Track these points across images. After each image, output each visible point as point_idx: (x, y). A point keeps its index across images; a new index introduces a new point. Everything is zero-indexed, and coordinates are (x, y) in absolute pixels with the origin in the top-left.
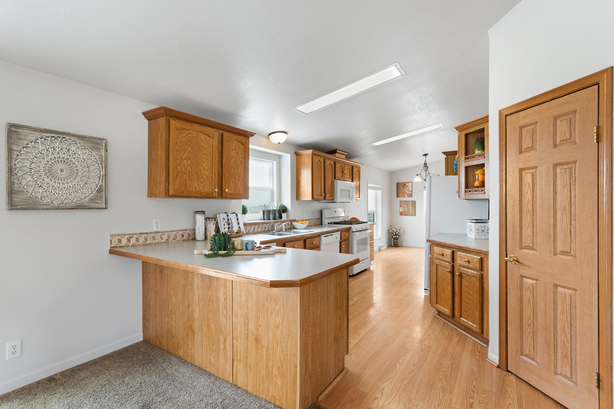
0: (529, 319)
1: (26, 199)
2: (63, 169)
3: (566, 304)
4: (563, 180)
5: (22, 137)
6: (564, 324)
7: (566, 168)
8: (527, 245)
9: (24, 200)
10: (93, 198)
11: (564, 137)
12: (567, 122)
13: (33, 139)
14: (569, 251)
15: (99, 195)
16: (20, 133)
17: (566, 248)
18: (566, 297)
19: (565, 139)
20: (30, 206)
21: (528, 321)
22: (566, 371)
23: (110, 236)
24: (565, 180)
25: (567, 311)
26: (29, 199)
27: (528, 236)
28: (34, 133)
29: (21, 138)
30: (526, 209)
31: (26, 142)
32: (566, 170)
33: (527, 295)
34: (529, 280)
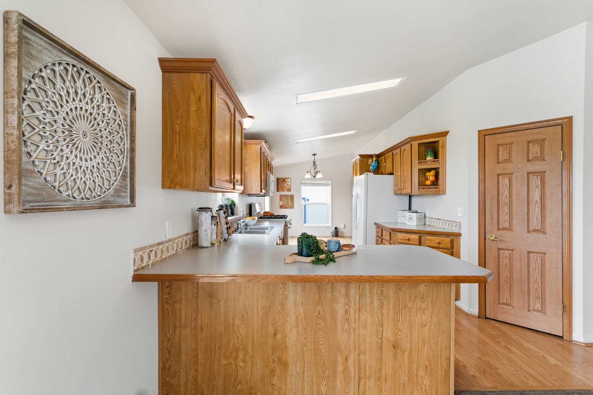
0: (506, 278)
1: (38, 189)
2: (86, 131)
3: (538, 263)
4: (536, 183)
5: (34, 53)
6: (536, 277)
7: (538, 176)
8: (505, 227)
9: (34, 191)
10: (118, 187)
11: (536, 155)
12: (538, 146)
13: (49, 61)
14: (540, 229)
15: (123, 183)
16: (30, 42)
17: (538, 227)
18: (538, 259)
19: (537, 156)
20: (43, 204)
21: (506, 279)
22: (538, 307)
23: (133, 252)
24: (537, 183)
25: (538, 268)
26: (42, 189)
27: (505, 221)
28: (50, 48)
29: (31, 54)
30: (504, 202)
31: (39, 65)
32: (538, 177)
33: (505, 262)
34: (505, 251)
